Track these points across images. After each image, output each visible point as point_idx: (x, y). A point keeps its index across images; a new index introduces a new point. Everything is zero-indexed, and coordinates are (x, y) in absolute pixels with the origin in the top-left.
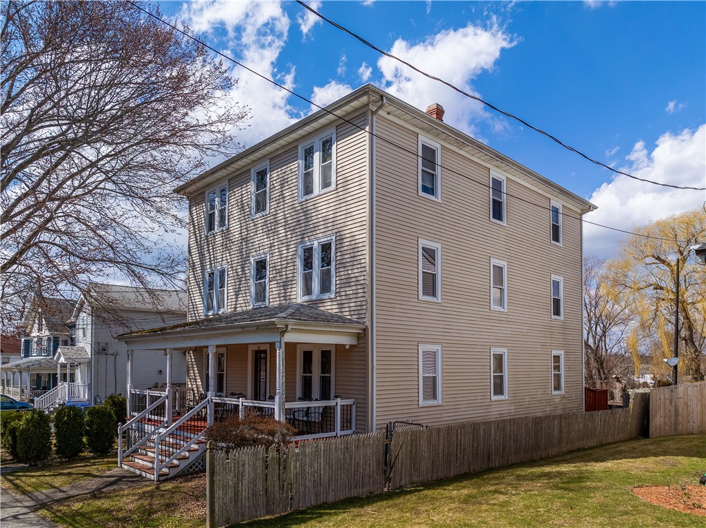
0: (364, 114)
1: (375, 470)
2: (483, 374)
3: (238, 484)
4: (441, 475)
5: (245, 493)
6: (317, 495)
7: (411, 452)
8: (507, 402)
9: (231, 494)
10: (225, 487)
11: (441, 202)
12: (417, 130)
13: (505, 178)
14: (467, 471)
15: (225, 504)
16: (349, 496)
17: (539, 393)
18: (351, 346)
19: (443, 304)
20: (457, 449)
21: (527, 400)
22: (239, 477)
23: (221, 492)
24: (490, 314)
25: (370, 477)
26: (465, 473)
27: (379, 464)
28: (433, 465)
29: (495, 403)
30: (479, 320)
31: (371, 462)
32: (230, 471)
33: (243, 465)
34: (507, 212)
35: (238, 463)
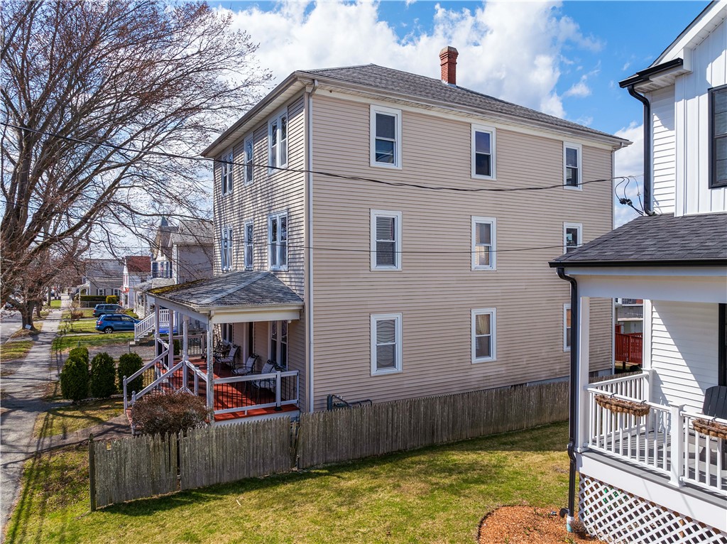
0: (301, 98)
1: (278, 452)
2: (461, 337)
3: (121, 468)
4: (366, 453)
5: (128, 476)
6: (209, 476)
7: (325, 433)
8: (495, 363)
9: (112, 477)
10: (106, 471)
11: (401, 169)
12: (369, 101)
13: (494, 130)
14: (401, 448)
15: (106, 486)
16: (247, 476)
17: (543, 351)
18: (292, 321)
19: (404, 272)
20: (387, 427)
21: (525, 360)
22: (121, 463)
23: (102, 476)
24: (472, 275)
25: (272, 459)
26: (399, 451)
27: (283, 446)
28: (354, 444)
29: (474, 366)
30: (455, 282)
31: (274, 445)
32: (112, 457)
33: (126, 452)
34: (496, 164)
35: (120, 450)
